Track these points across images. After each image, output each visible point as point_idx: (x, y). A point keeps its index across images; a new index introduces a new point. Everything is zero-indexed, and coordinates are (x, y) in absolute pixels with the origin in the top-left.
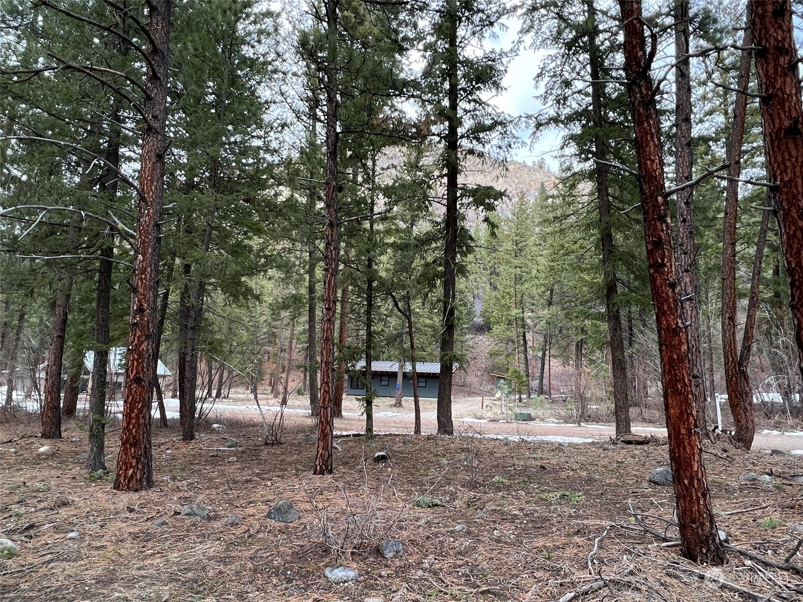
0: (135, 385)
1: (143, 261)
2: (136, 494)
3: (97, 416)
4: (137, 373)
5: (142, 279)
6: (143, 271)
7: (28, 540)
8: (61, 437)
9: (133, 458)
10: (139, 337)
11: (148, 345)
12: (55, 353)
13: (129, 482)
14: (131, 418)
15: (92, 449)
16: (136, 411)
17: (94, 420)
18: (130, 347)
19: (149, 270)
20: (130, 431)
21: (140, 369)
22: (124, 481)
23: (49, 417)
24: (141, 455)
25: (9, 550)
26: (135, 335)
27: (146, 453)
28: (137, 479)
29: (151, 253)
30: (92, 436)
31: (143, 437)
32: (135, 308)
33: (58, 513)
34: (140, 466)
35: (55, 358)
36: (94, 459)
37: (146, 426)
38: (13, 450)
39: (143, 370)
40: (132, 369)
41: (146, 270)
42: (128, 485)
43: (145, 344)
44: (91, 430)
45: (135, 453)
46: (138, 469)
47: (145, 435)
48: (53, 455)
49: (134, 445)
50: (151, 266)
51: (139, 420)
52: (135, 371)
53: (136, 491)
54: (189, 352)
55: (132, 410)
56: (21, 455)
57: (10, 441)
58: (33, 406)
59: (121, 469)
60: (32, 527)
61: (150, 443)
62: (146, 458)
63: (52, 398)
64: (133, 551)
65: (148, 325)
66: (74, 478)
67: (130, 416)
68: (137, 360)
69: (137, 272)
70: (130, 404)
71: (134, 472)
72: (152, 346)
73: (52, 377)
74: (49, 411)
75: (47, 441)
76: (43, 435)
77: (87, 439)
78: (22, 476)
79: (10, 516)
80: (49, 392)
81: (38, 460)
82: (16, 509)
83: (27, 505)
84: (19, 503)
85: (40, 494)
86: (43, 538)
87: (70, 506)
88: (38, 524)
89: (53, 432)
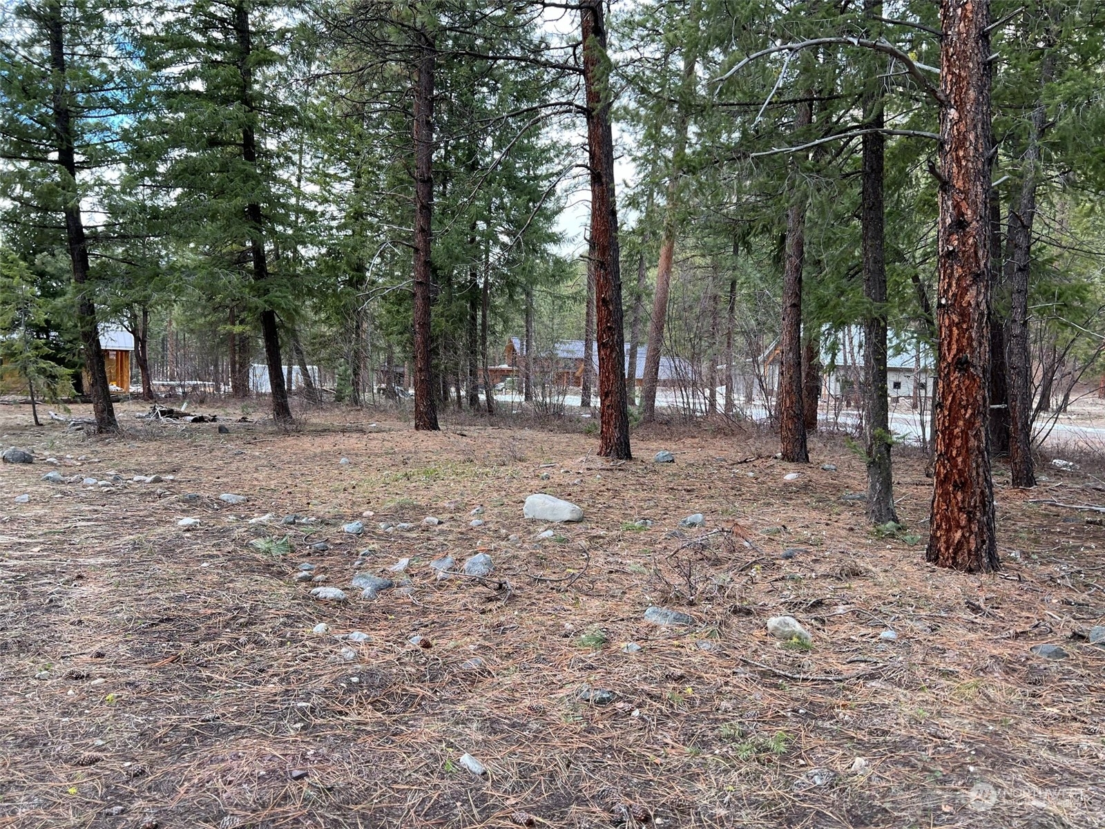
0: (957, 374)
1: (960, 119)
2: (972, 577)
3: (877, 431)
4: (959, 350)
5: (958, 160)
6: (961, 142)
7: (820, 626)
8: (808, 461)
9: (960, 510)
10: (959, 279)
11: (978, 294)
12: (790, 332)
13: (955, 553)
14: (952, 437)
15: (873, 486)
16: (961, 423)
17: (873, 437)
18: (943, 301)
19: (972, 137)
20: (952, 460)
21: (965, 342)
22: (947, 549)
23: (790, 430)
24: (975, 507)
25: (799, 638)
26: (951, 276)
27: (984, 506)
28: (970, 551)
29: (977, 99)
30: (872, 465)
31: (978, 473)
32: (949, 221)
33: (850, 588)
34: (975, 528)
35: (791, 340)
36: (878, 502)
37: (981, 453)
38: (751, 474)
39: (970, 345)
40: (949, 344)
41: (965, 138)
42: (954, 558)
43: (973, 292)
44: (869, 454)
45: (963, 502)
46: (971, 532)
47: (981, 470)
48: (806, 487)
49: (963, 486)
50: (975, 126)
51: (967, 441)
52: (954, 347)
53: (970, 571)
54: (1018, 318)
55: (953, 421)
56: (764, 483)
57: (745, 461)
58: (758, 412)
59: (939, 527)
60: (819, 603)
61: (991, 486)
62: (984, 513)
63: (791, 402)
64: (1013, 698)
65: (976, 253)
66: (852, 529)
67: (951, 433)
68: (958, 325)
69: (947, 148)
70: (950, 411)
71: (963, 535)
72: (985, 295)
73: (789, 369)
74: (790, 421)
75: (791, 466)
76: (785, 457)
77: (864, 467)
78: (777, 515)
79: (783, 578)
80: (787, 392)
81: (788, 493)
82: (786, 567)
83: (800, 564)
84: (787, 557)
85: (812, 549)
86: (843, 628)
87: (865, 578)
88: (827, 602)
89: (797, 454)
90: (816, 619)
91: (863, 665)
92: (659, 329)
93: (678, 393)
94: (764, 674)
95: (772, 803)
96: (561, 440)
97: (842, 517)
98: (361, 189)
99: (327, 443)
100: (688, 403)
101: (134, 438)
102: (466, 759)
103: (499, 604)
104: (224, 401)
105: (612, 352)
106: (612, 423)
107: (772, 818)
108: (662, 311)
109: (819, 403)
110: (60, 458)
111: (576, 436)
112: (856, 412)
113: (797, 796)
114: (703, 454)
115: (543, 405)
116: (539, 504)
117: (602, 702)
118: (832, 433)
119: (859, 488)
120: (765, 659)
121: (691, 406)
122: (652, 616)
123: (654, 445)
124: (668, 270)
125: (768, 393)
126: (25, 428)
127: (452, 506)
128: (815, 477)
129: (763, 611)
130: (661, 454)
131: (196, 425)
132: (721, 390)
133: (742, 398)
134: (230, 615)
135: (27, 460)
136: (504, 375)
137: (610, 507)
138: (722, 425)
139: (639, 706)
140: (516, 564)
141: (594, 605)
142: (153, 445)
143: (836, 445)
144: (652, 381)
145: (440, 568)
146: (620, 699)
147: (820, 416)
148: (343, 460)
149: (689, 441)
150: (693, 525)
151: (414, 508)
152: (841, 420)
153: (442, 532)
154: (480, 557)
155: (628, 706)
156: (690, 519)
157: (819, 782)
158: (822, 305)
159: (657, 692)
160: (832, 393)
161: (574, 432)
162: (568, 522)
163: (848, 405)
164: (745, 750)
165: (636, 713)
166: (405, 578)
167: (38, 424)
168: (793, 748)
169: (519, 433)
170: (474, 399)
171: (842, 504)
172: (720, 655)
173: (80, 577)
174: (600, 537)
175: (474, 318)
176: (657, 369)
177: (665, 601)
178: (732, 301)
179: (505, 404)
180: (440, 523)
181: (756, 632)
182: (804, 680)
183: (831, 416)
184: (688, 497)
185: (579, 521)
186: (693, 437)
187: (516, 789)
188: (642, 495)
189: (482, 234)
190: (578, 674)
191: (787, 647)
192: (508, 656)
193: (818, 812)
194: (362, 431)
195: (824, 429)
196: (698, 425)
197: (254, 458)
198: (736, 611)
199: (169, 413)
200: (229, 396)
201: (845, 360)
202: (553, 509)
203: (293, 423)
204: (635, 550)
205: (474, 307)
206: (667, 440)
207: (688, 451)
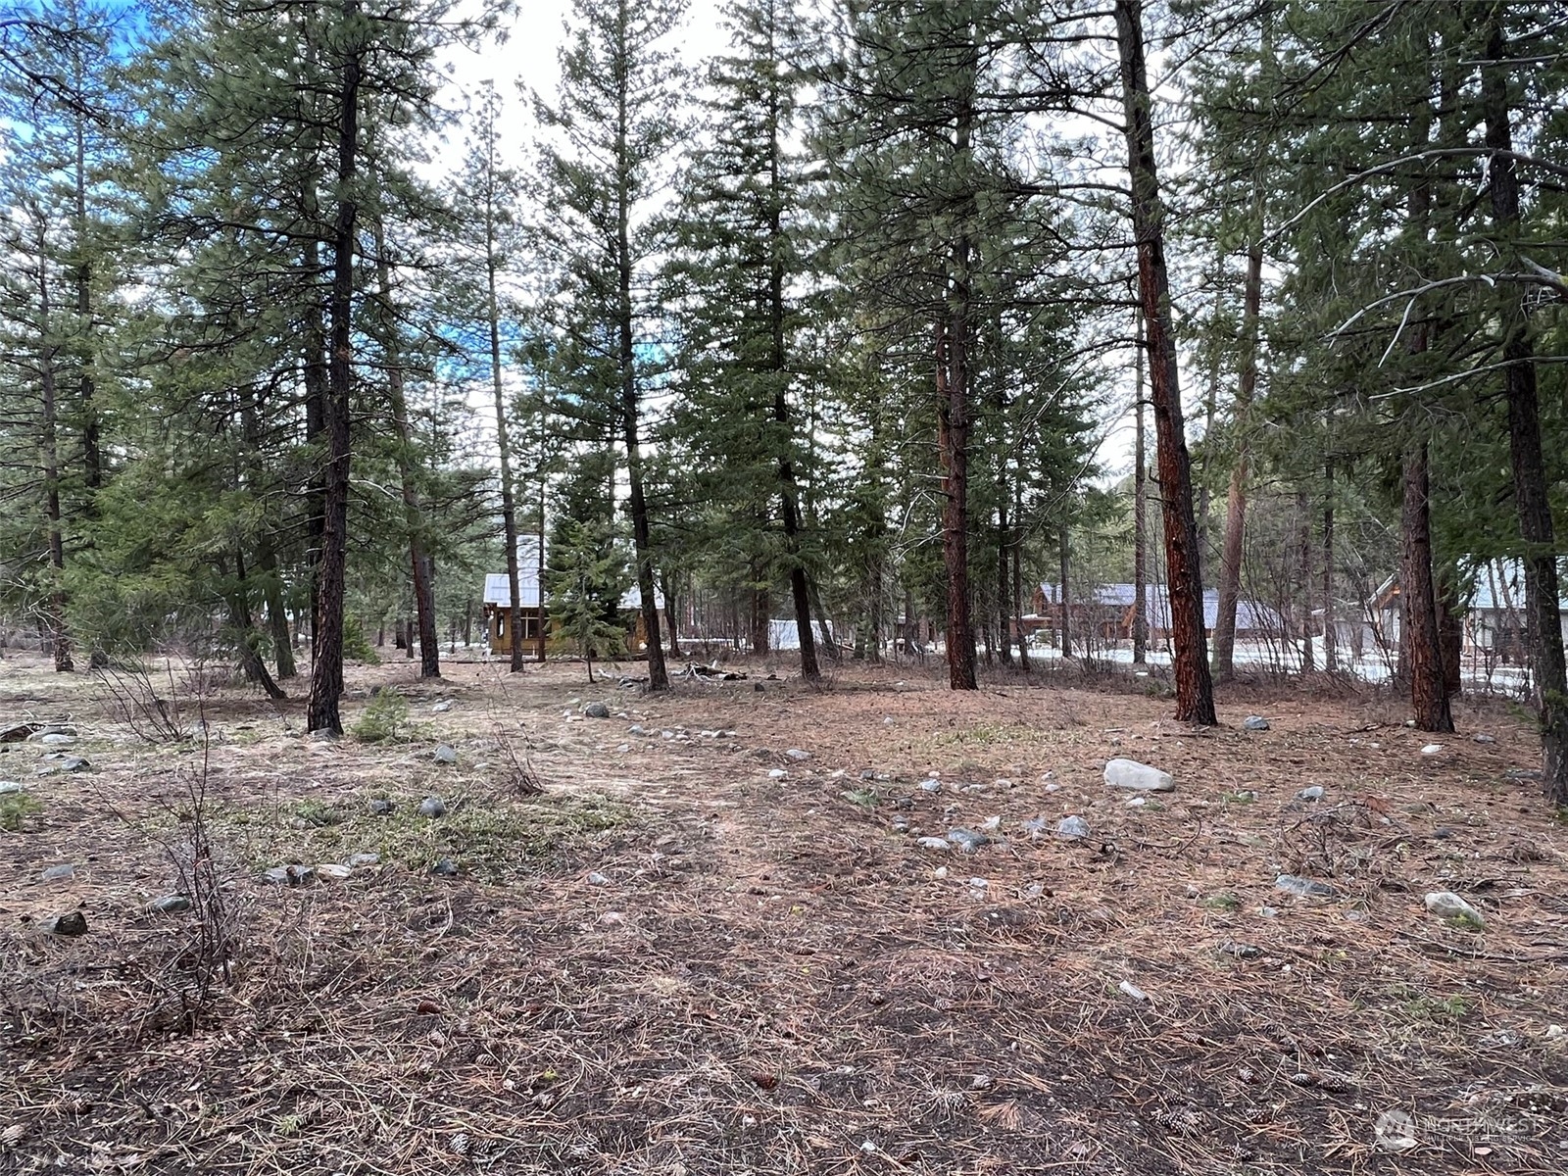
3: (1551, 693)
7: (1492, 908)
8: (1453, 730)
12: (1417, 573)
15: (1552, 760)
17: (1547, 701)
23: (1426, 692)
25: (1466, 916)
30: (1547, 734)
33: (1528, 872)
35: (1419, 582)
36: (1561, 779)
38: (1376, 745)
44: (1543, 719)
48: (1453, 762)
56: (1395, 755)
57: (1365, 730)
58: (1374, 669)
60: (1489, 885)
63: (1425, 658)
66: (1524, 811)
73: (1418, 616)
74: (1425, 682)
75: (1430, 736)
76: (1420, 725)
77: (1537, 739)
78: (1418, 792)
79: (1438, 857)
80: (1418, 646)
81: (1429, 768)
82: (1440, 847)
83: (1458, 844)
84: (1440, 837)
85: (1472, 830)
86: (1522, 912)
87: (1549, 863)
88: (1499, 883)
89: (1437, 721)
90: (1486, 900)
91: (1553, 948)
92: (1234, 570)
93: (1263, 646)
94: (1427, 948)
95: (1453, 1056)
96: (1118, 702)
97: (1510, 797)
98: (881, 435)
99: (863, 702)
100: (1278, 659)
101: (684, 695)
102: (1125, 986)
103: (1107, 865)
104: (746, 658)
105: (1187, 601)
106: (1191, 682)
107: (1456, 1068)
108: (1236, 550)
109: (1462, 658)
110: (629, 713)
111: (1137, 698)
112: (1517, 670)
113: (1484, 1052)
114: (1306, 719)
115: (1088, 661)
116: (1120, 770)
117: (1246, 955)
118: (1484, 696)
119: (1531, 764)
120: (1424, 933)
121: (1282, 663)
122: (1284, 884)
123: (1238, 710)
124: (1242, 501)
125: (1384, 645)
126: (583, 685)
127: (1019, 770)
128: (1465, 751)
129: (1417, 888)
130: (1251, 719)
131: (729, 683)
132: (1318, 642)
133: (1350, 652)
134: (854, 857)
135: (604, 714)
136: (1034, 625)
137: (1200, 777)
138: (1326, 686)
139: (1290, 962)
140: (1113, 829)
141: (1214, 874)
142: (701, 702)
143: (1491, 711)
144: (1228, 632)
145: (1034, 828)
146: (1266, 955)
147: (1465, 675)
148: (887, 720)
149: (1283, 705)
150: (1312, 799)
151: (980, 770)
152: (1495, 679)
153: (1018, 795)
154: (1073, 820)
155: (1277, 962)
156: (1307, 792)
157: (1507, 1042)
158: (1456, 534)
159: (1308, 951)
160: (1479, 644)
161: (1132, 692)
162: (1158, 791)
163: (1505, 660)
164: (1417, 1009)
165: (1287, 968)
166: (1000, 837)
167: (592, 681)
168: (1473, 1013)
169: (1066, 695)
170: (1005, 654)
171: (1508, 783)
172: (1372, 927)
173: (715, 816)
174: (1201, 808)
175: (1004, 564)
176: (1233, 618)
177: (1297, 873)
178: (1328, 532)
179: (1043, 662)
180: (1013, 786)
181: (1413, 908)
182: (1477, 957)
183: (1481, 675)
184: (1297, 770)
185: (1171, 790)
186: (1290, 700)
187: (1182, 1015)
188: (1237, 765)
189: (1013, 472)
190: (1214, 931)
191: (1451, 924)
192: (1134, 910)
193: (1508, 1068)
194: (891, 690)
195: (1471, 691)
196: (1293, 685)
197: (799, 716)
198: (1383, 886)
199: (703, 671)
200: (751, 653)
201: (1495, 602)
202: (1140, 776)
203: (821, 680)
204: (1246, 822)
205: (1004, 552)
206: (1254, 703)
207: (1285, 719)
